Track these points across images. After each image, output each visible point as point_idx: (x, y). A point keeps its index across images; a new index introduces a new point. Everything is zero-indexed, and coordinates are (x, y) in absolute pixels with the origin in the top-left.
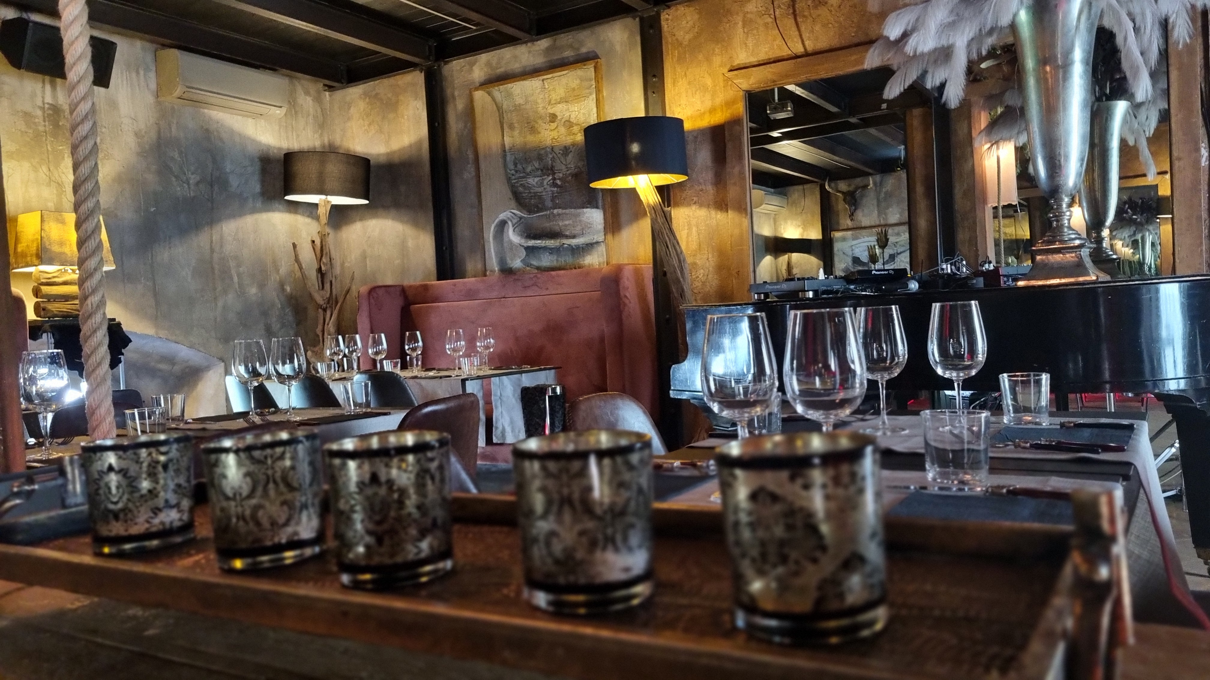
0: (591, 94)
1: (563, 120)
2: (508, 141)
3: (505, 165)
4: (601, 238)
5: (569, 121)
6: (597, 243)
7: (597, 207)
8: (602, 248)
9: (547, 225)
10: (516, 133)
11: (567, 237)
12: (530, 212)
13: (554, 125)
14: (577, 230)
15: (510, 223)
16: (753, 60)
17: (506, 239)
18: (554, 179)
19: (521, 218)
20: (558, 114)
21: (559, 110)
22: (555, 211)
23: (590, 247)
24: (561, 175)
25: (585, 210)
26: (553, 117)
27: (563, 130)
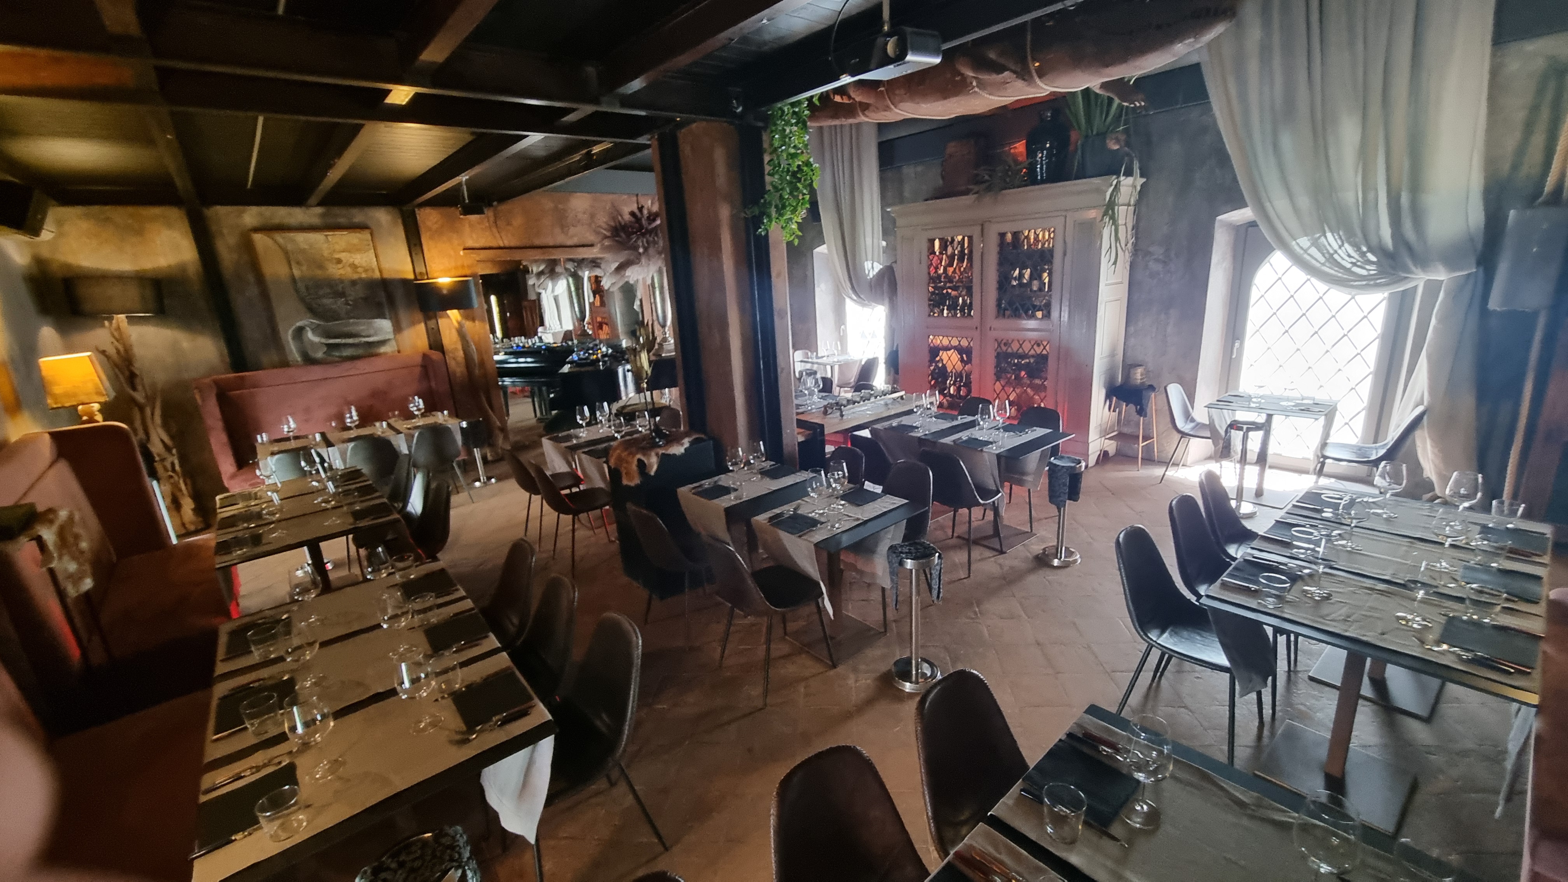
0: (370, 249)
1: (348, 264)
2: (296, 273)
3: (297, 291)
4: (391, 336)
5: (354, 264)
6: (389, 340)
7: (385, 318)
8: (393, 343)
9: (346, 329)
10: (304, 268)
11: (364, 337)
12: (327, 321)
13: (340, 266)
14: (372, 332)
15: (308, 329)
16: (477, 245)
17: (305, 340)
18: (347, 301)
19: (319, 325)
20: (343, 259)
21: (343, 256)
22: (351, 321)
23: (383, 343)
24: (352, 298)
25: (376, 320)
26: (339, 261)
27: (349, 270)
